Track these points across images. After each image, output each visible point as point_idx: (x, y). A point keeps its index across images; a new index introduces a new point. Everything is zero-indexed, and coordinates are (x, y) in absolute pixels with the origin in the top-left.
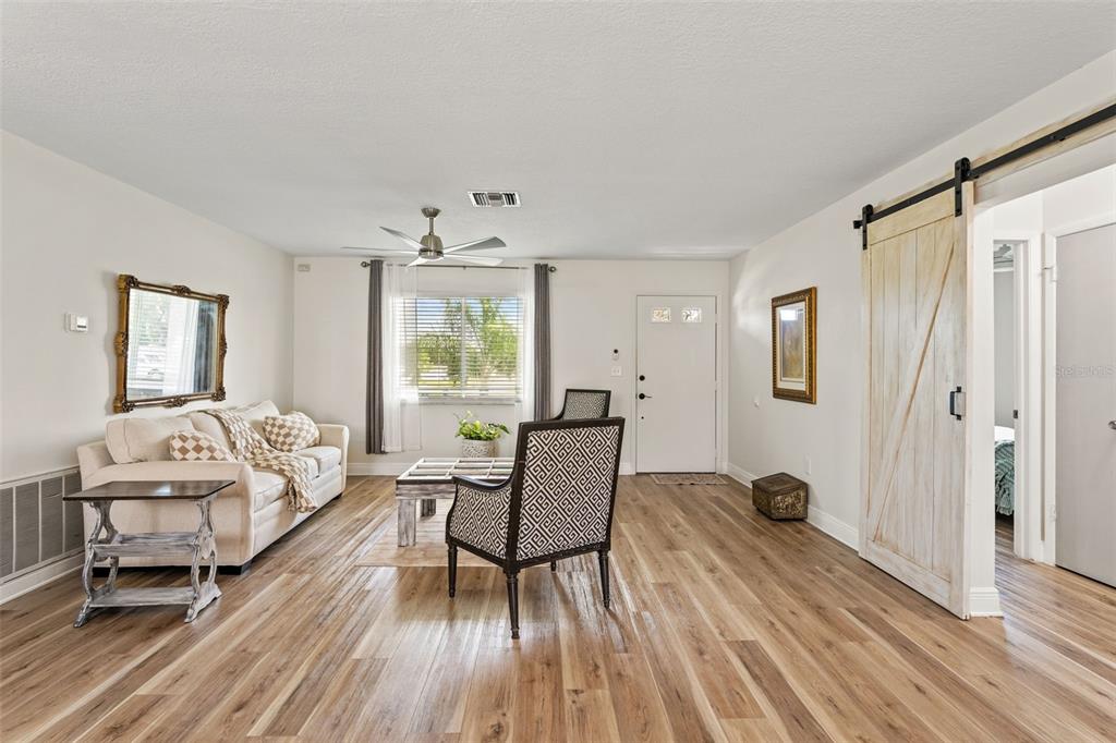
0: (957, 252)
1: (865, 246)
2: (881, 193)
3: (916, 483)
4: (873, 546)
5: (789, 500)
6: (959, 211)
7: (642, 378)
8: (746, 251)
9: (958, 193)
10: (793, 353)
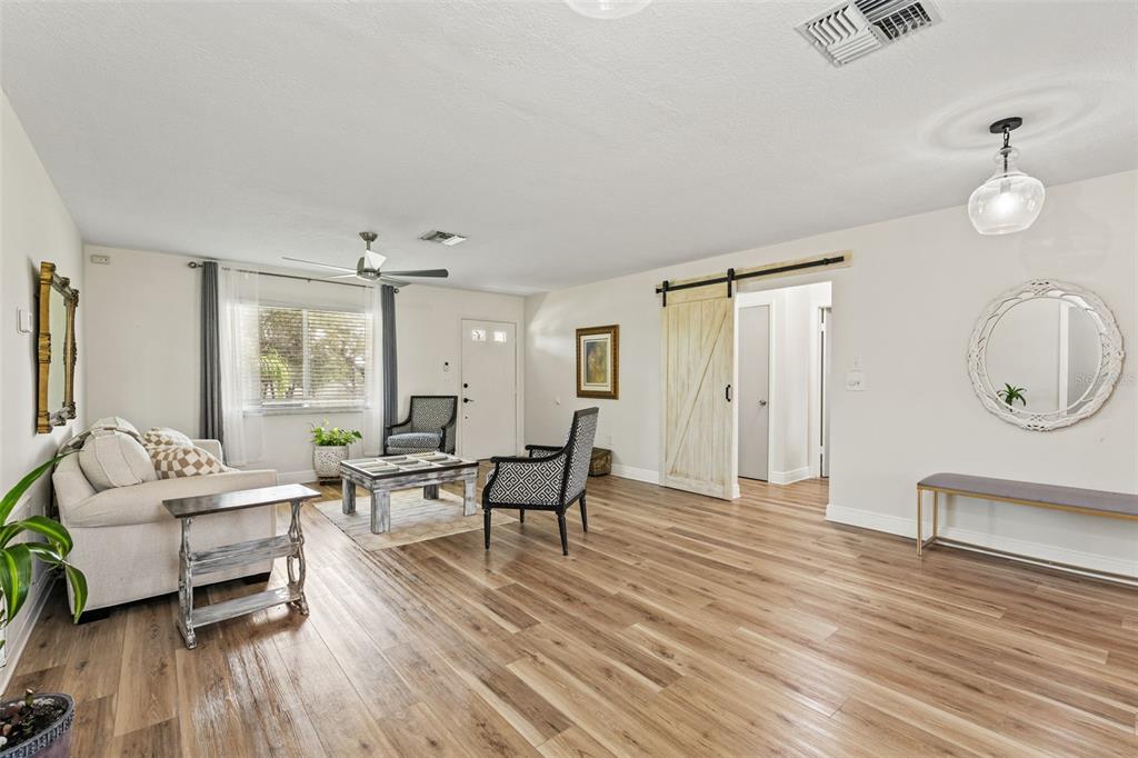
0: (727, 315)
1: (664, 305)
2: (677, 275)
3: (701, 437)
4: (671, 478)
5: (603, 462)
6: (730, 295)
7: (466, 386)
8: (545, 293)
9: (730, 286)
10: (598, 367)
